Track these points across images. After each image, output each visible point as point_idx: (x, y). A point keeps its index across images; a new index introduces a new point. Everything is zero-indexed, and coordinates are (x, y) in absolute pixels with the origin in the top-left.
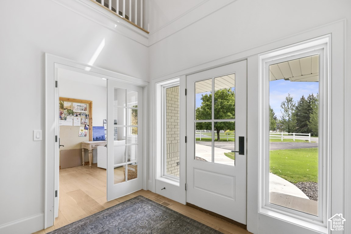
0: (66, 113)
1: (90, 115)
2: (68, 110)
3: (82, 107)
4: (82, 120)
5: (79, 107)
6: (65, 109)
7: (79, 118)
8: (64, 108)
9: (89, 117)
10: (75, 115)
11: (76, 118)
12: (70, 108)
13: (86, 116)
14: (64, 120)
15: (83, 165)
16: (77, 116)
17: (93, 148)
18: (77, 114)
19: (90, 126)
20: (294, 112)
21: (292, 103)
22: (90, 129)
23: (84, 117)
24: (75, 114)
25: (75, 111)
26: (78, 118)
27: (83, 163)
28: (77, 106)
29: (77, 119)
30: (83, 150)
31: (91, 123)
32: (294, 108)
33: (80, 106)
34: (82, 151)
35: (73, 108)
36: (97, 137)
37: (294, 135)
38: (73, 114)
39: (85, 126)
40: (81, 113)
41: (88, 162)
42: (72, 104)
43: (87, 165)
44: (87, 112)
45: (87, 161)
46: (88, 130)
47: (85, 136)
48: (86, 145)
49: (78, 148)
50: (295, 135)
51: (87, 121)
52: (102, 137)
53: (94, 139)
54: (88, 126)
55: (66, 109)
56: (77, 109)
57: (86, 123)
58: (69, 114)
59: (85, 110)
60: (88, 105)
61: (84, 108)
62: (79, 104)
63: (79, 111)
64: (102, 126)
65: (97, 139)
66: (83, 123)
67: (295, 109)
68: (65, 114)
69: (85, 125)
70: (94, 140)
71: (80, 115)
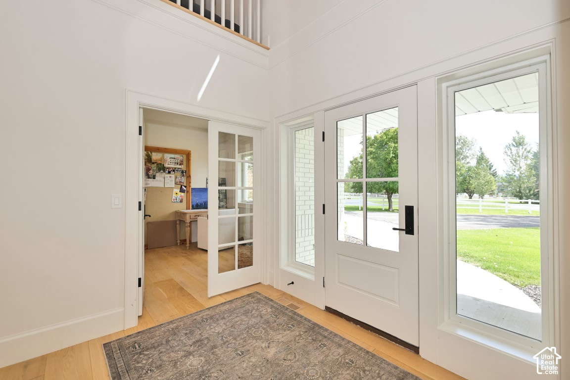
0: (155, 168)
1: (187, 172)
2: (157, 164)
3: (176, 160)
4: (177, 179)
5: (172, 160)
6: (153, 163)
7: (173, 175)
8: (153, 161)
10: (167, 172)
11: (169, 175)
12: (160, 162)
13: (182, 172)
14: (152, 180)
15: (179, 244)
16: (169, 172)
17: (191, 220)
18: (170, 170)
19: (188, 186)
20: (529, 162)
21: (525, 147)
22: (187, 192)
23: (179, 174)
24: (168, 170)
25: (166, 165)
26: (171, 175)
27: (178, 241)
28: (170, 158)
29: (170, 177)
30: (178, 222)
31: (190, 183)
32: (530, 156)
33: (174, 158)
34: (176, 224)
35: (165, 161)
36: (197, 204)
37: (530, 203)
38: (164, 171)
39: (181, 187)
40: (176, 168)
41: (185, 240)
42: (163, 156)
43: (183, 244)
44: (183, 167)
45: (183, 238)
46: (184, 192)
47: (181, 201)
48: (182, 215)
49: (172, 219)
50: (532, 203)
51: (184, 180)
52: (205, 204)
53: (193, 206)
54: (185, 187)
55: (156, 163)
56: (170, 163)
57: (182, 184)
58: (160, 170)
59: (180, 165)
60: (185, 156)
61: (179, 161)
62: (173, 156)
63: (173, 166)
64: (205, 187)
65: (197, 206)
66: (178, 183)
67: (533, 157)
68: (154, 171)
70: (193, 208)
71: (174, 171)
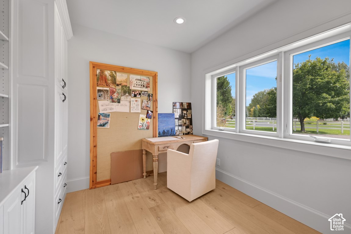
0: (120, 91)
1: (154, 95)
2: (122, 86)
3: (143, 82)
4: (143, 104)
5: (138, 81)
6: (118, 85)
7: (139, 99)
8: (117, 83)
9: (152, 97)
10: (133, 95)
11: (134, 99)
12: (125, 84)
13: (149, 96)
14: (116, 104)
15: (145, 177)
16: (135, 96)
17: (160, 152)
18: (136, 93)
19: (154, 112)
22: (154, 118)
23: (145, 98)
24: (134, 93)
25: (132, 88)
26: (137, 99)
27: (145, 174)
28: (136, 80)
29: (136, 101)
30: (144, 152)
31: (156, 108)
33: (140, 80)
34: (142, 154)
35: (131, 82)
36: (164, 131)
38: (130, 94)
39: (148, 113)
40: (142, 91)
41: (152, 172)
42: (128, 78)
43: (149, 176)
44: (150, 90)
45: (150, 169)
46: (151, 118)
47: (148, 128)
48: (149, 145)
49: (138, 148)
51: (150, 104)
52: (171, 131)
53: (159, 133)
54: (152, 112)
55: (120, 84)
56: (135, 86)
57: (148, 108)
58: (125, 93)
59: (147, 87)
60: (151, 78)
61: (145, 84)
62: (139, 77)
63: (139, 89)
64: (171, 112)
65: (164, 134)
66: (145, 108)
68: (118, 93)
69: (148, 111)
70: (160, 136)
71: (140, 94)
